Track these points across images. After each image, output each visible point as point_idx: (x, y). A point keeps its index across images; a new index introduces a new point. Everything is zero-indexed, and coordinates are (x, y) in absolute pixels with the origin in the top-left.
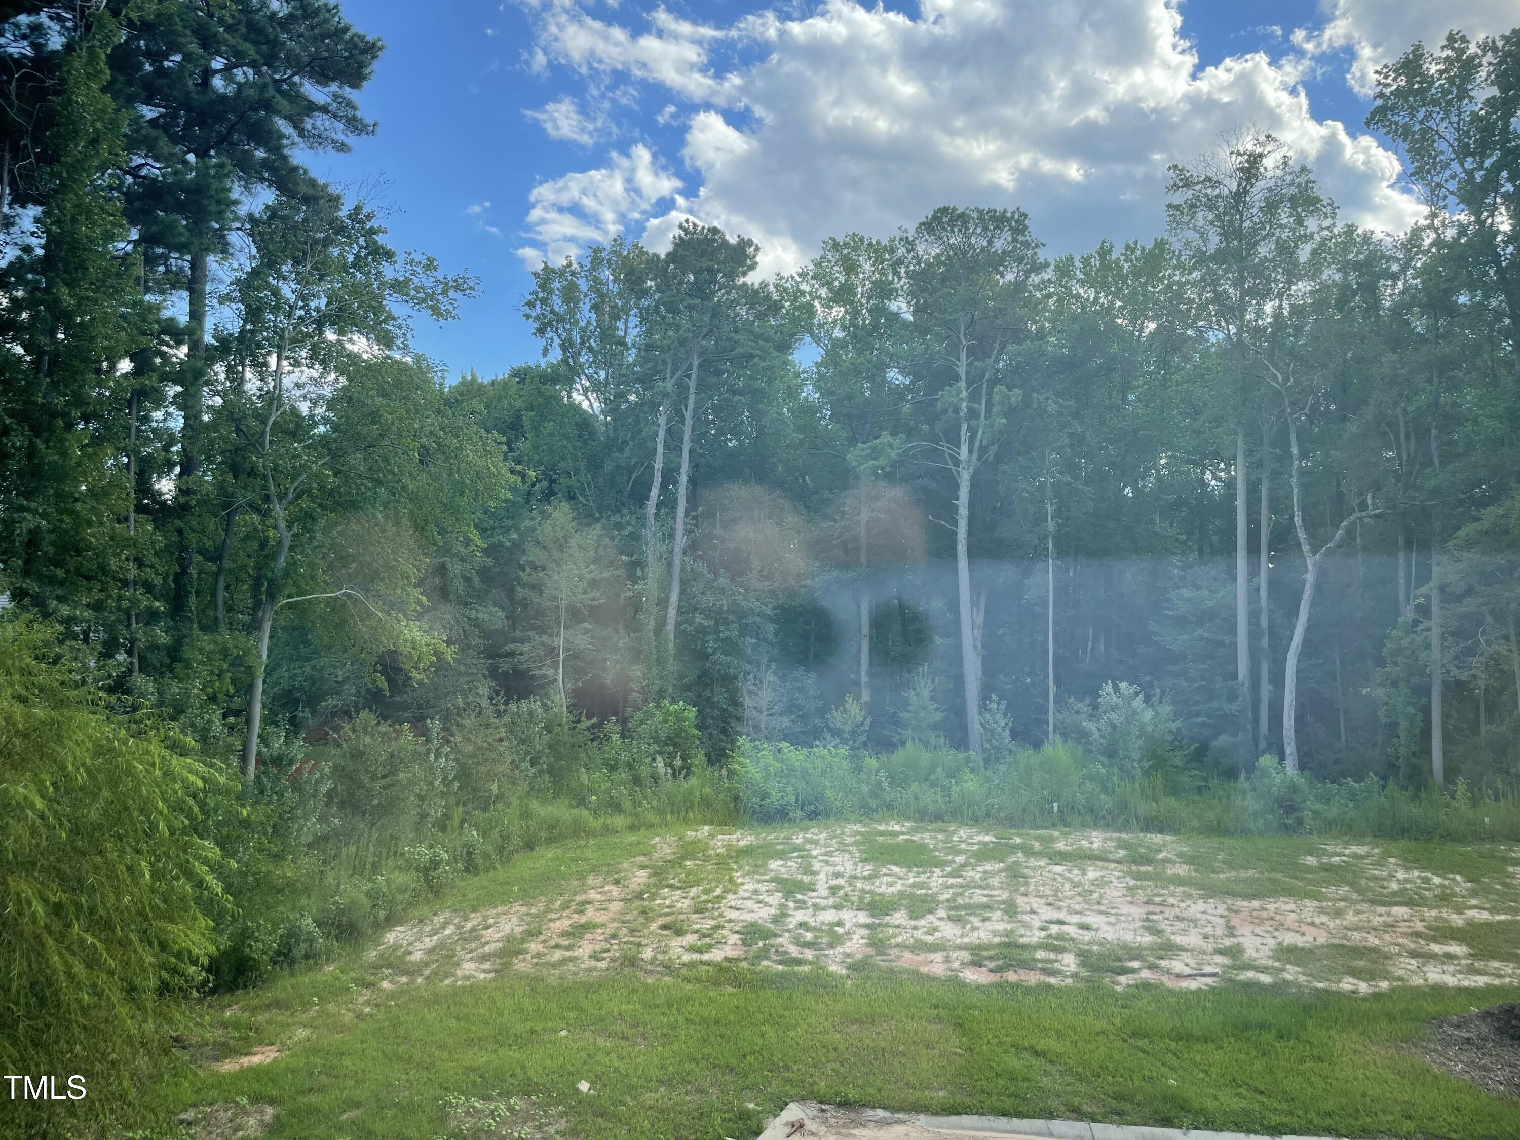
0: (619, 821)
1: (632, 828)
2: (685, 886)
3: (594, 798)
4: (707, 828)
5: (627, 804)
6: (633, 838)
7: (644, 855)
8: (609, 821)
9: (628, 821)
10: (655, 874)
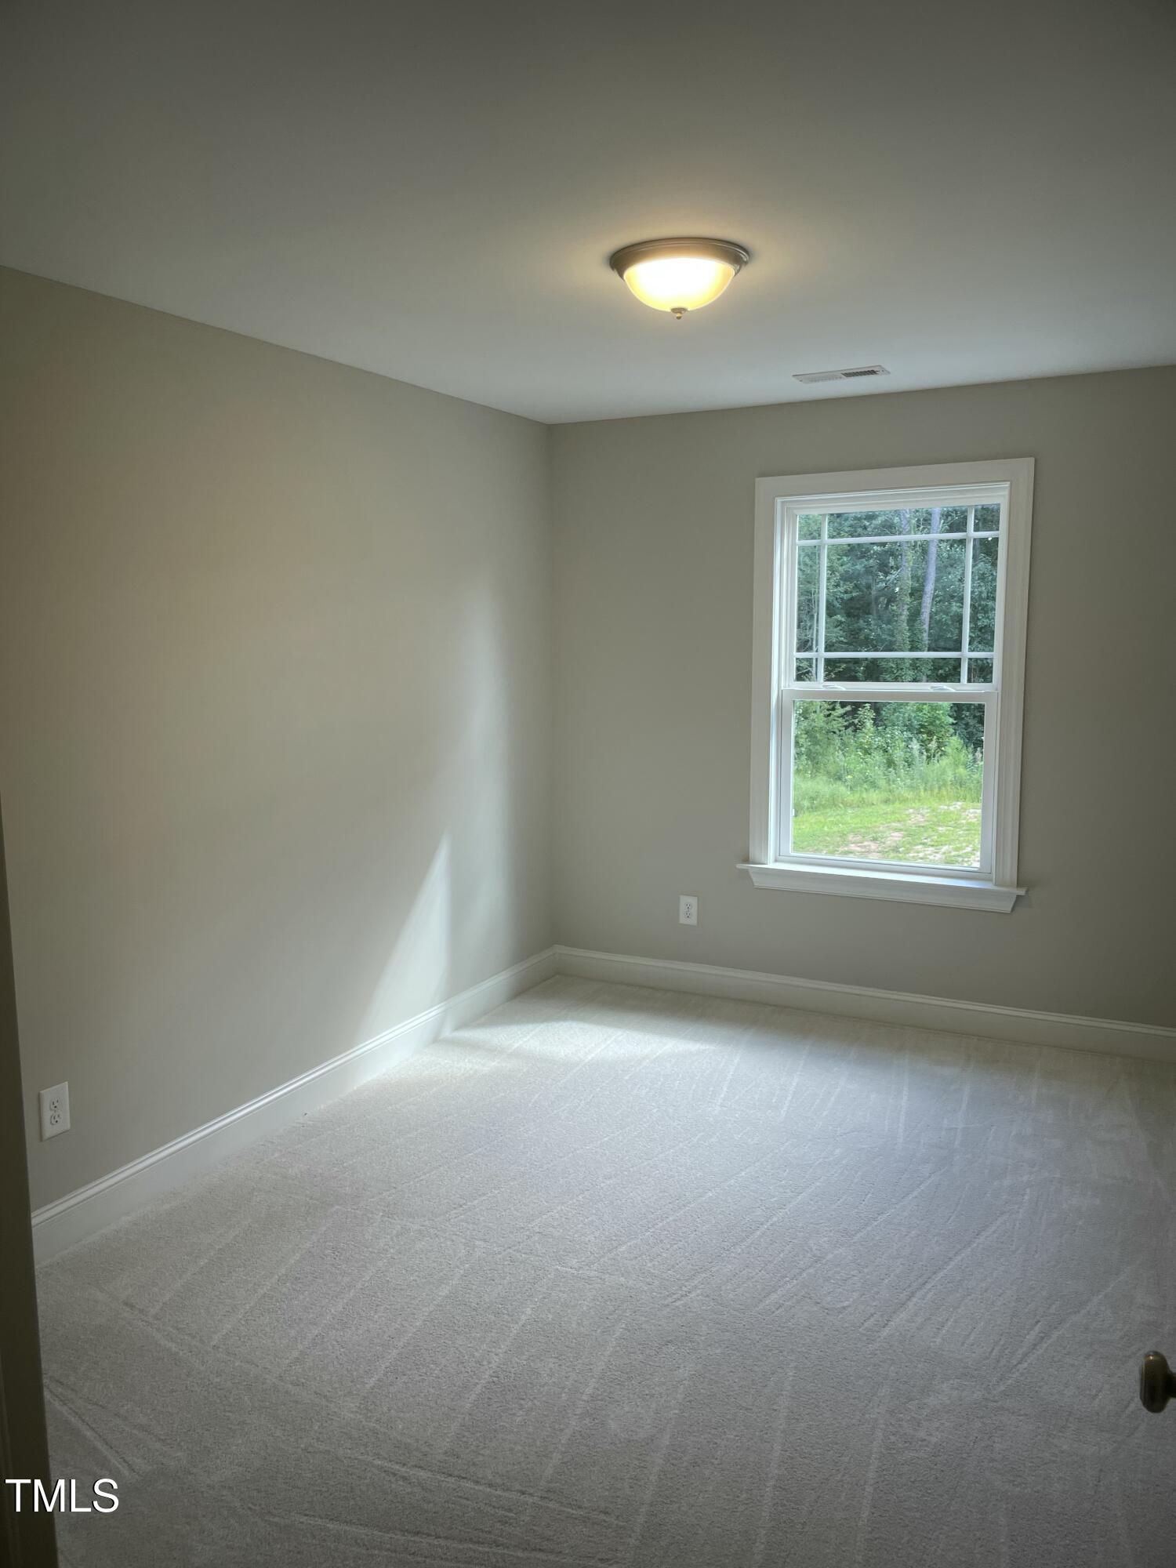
0: (874, 796)
1: (887, 801)
2: (936, 845)
3: (850, 777)
4: (959, 803)
5: (882, 783)
6: (889, 808)
7: (899, 821)
8: (864, 795)
9: (884, 795)
10: (909, 835)
